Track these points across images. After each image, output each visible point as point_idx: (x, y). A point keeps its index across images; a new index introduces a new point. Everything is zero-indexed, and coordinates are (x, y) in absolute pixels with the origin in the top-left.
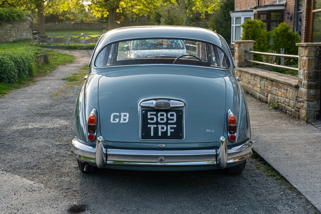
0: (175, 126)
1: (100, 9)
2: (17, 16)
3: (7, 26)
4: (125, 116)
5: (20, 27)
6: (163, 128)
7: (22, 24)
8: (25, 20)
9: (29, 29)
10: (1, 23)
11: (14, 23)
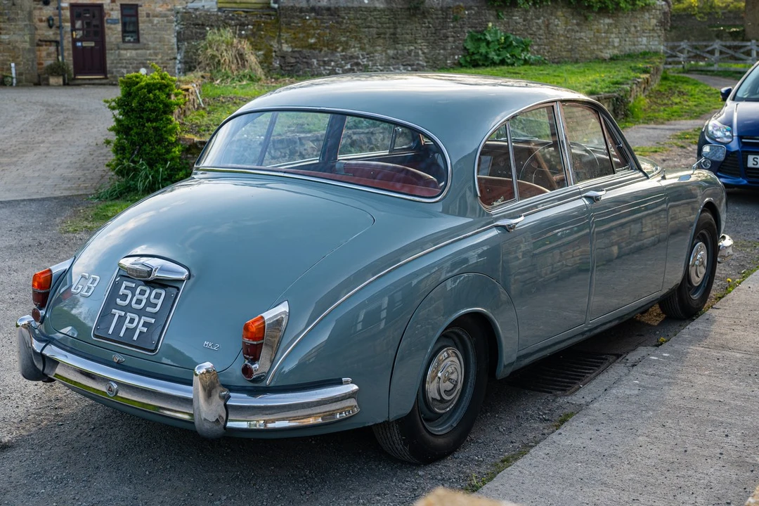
0: (153, 320)
3: (602, 21)
4: (93, 281)
5: (632, 24)
6: (132, 321)
7: (639, 16)
8: (647, 7)
9: (656, 28)
10: (585, 16)
11: (620, 14)
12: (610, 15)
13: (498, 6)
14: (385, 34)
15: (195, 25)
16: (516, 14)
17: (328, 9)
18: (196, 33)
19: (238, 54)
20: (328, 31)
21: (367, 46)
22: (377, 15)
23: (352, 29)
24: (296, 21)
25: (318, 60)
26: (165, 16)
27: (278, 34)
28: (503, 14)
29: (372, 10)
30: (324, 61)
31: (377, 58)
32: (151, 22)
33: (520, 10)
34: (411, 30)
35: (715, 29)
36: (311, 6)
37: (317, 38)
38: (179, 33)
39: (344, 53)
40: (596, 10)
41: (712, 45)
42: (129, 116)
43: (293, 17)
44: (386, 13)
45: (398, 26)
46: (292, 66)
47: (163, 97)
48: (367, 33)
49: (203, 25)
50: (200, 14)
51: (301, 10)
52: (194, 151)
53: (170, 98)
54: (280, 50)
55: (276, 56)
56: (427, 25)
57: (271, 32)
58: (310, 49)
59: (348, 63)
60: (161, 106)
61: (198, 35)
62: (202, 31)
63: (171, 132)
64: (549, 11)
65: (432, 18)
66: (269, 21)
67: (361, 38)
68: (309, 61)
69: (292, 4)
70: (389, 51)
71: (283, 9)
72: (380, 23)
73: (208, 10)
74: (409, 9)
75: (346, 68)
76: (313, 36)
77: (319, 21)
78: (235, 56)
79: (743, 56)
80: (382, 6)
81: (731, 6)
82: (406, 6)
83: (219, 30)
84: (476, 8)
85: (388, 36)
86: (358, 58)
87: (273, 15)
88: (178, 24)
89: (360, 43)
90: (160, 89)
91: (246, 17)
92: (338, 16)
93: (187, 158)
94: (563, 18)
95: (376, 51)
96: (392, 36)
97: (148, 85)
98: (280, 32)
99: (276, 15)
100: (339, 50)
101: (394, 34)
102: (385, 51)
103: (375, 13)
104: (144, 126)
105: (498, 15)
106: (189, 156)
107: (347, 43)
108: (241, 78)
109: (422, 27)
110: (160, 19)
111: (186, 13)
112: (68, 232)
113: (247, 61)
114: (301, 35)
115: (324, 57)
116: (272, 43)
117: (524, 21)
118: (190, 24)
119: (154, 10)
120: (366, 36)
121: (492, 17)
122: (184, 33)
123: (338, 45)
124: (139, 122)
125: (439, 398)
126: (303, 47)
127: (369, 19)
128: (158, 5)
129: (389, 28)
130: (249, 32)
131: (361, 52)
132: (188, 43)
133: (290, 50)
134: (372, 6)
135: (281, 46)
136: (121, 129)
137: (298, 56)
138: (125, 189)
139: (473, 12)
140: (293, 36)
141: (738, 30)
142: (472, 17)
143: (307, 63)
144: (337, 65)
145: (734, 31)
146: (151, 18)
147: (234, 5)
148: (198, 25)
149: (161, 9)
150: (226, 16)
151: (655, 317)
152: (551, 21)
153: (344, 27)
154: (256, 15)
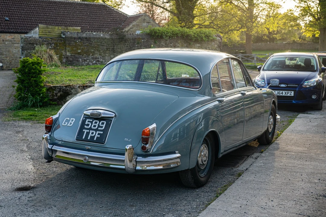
0: (102, 133)
1: (311, 29)
2: (205, 37)
3: (196, 45)
4: (72, 120)
5: (208, 47)
6: (92, 133)
7: (210, 43)
8: (213, 40)
9: (217, 48)
10: (189, 43)
11: (203, 42)
12: (199, 43)
13: (155, 38)
14: (109, 49)
15: (30, 44)
16: (162, 41)
17: (86, 38)
18: (30, 47)
19: (50, 56)
20: (86, 47)
21: (102, 54)
22: (106, 41)
23: (96, 47)
24: (72, 43)
25: (82, 59)
26: (11, 41)
27: (65, 48)
28: (157, 41)
29: (104, 39)
30: (84, 60)
31: (106, 59)
32: (5, 43)
33: (164, 40)
34: (120, 47)
35: (234, 51)
36: (79, 36)
37: (81, 50)
38: (22, 47)
39: (93, 56)
40: (194, 40)
41: (238, 56)
42: (24, 75)
43: (71, 41)
44: (110, 40)
45: (115, 45)
46: (71, 62)
47: (38, 67)
48: (102, 48)
49: (33, 44)
50: (32, 39)
51: (75, 38)
52: (50, 90)
53: (41, 68)
54: (66, 55)
55: (64, 57)
56: (127, 45)
57: (62, 47)
58: (79, 54)
59: (94, 61)
60: (38, 71)
61: (31, 48)
62: (32, 46)
63: (41, 82)
64: (175, 41)
65: (129, 43)
66: (61, 43)
67: (100, 50)
68: (78, 60)
69: (71, 36)
70: (111, 56)
71: (67, 38)
72: (108, 44)
73: (35, 38)
74: (119, 39)
75: (94, 62)
76: (80, 49)
77: (82, 43)
78: (48, 56)
79: (250, 60)
80: (108, 37)
81: (239, 42)
82: (118, 38)
83: (40, 46)
84: (146, 39)
85: (111, 49)
86: (98, 58)
87: (63, 40)
88: (22, 43)
89: (99, 52)
90: (37, 64)
91: (51, 41)
92: (90, 41)
93: (48, 93)
94: (181, 43)
95: (106, 56)
96: (113, 50)
97: (32, 63)
98: (65, 47)
99: (64, 40)
100: (91, 55)
101: (113, 49)
102: (110, 56)
103: (105, 40)
104: (30, 79)
105: (155, 42)
106: (48, 92)
107: (94, 52)
108: (51, 65)
109: (125, 46)
110: (9, 42)
111: (26, 38)
112: (6, 121)
113: (53, 59)
114: (75, 49)
115: (84, 58)
116: (62, 52)
117: (166, 44)
118: (28, 43)
119: (6, 39)
120: (102, 50)
121: (153, 43)
122: (25, 47)
123: (90, 53)
124: (28, 78)
125: (202, 164)
126: (75, 54)
127: (103, 42)
128: (7, 36)
129: (111, 46)
130: (53, 47)
131: (100, 56)
132: (27, 51)
133: (70, 55)
134: (104, 37)
135: (66, 53)
136: (20, 81)
137: (73, 57)
138: (22, 106)
139: (145, 40)
140: (71, 49)
141: (243, 51)
142: (145, 43)
143: (77, 60)
144: (90, 62)
145: (242, 52)
146: (4, 42)
147: (46, 36)
148: (31, 44)
149: (9, 38)
150: (43, 40)
151: (255, 144)
152: (176, 45)
153: (93, 45)
154: (56, 40)
